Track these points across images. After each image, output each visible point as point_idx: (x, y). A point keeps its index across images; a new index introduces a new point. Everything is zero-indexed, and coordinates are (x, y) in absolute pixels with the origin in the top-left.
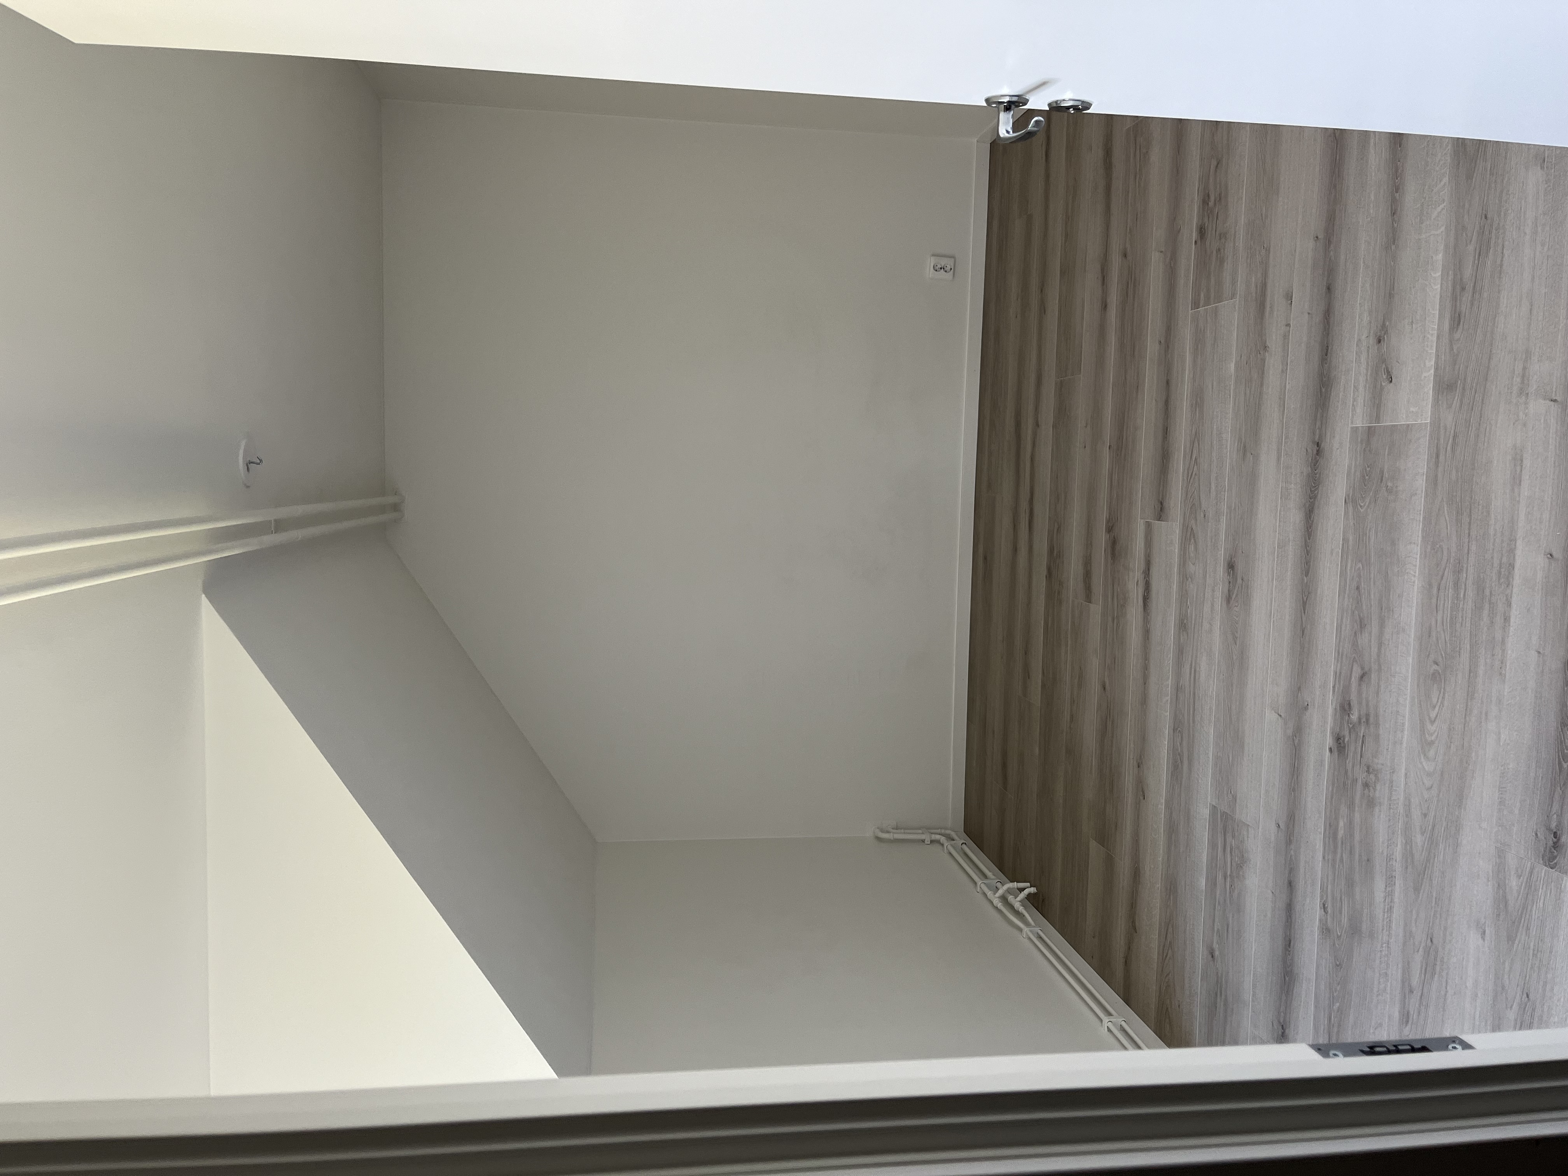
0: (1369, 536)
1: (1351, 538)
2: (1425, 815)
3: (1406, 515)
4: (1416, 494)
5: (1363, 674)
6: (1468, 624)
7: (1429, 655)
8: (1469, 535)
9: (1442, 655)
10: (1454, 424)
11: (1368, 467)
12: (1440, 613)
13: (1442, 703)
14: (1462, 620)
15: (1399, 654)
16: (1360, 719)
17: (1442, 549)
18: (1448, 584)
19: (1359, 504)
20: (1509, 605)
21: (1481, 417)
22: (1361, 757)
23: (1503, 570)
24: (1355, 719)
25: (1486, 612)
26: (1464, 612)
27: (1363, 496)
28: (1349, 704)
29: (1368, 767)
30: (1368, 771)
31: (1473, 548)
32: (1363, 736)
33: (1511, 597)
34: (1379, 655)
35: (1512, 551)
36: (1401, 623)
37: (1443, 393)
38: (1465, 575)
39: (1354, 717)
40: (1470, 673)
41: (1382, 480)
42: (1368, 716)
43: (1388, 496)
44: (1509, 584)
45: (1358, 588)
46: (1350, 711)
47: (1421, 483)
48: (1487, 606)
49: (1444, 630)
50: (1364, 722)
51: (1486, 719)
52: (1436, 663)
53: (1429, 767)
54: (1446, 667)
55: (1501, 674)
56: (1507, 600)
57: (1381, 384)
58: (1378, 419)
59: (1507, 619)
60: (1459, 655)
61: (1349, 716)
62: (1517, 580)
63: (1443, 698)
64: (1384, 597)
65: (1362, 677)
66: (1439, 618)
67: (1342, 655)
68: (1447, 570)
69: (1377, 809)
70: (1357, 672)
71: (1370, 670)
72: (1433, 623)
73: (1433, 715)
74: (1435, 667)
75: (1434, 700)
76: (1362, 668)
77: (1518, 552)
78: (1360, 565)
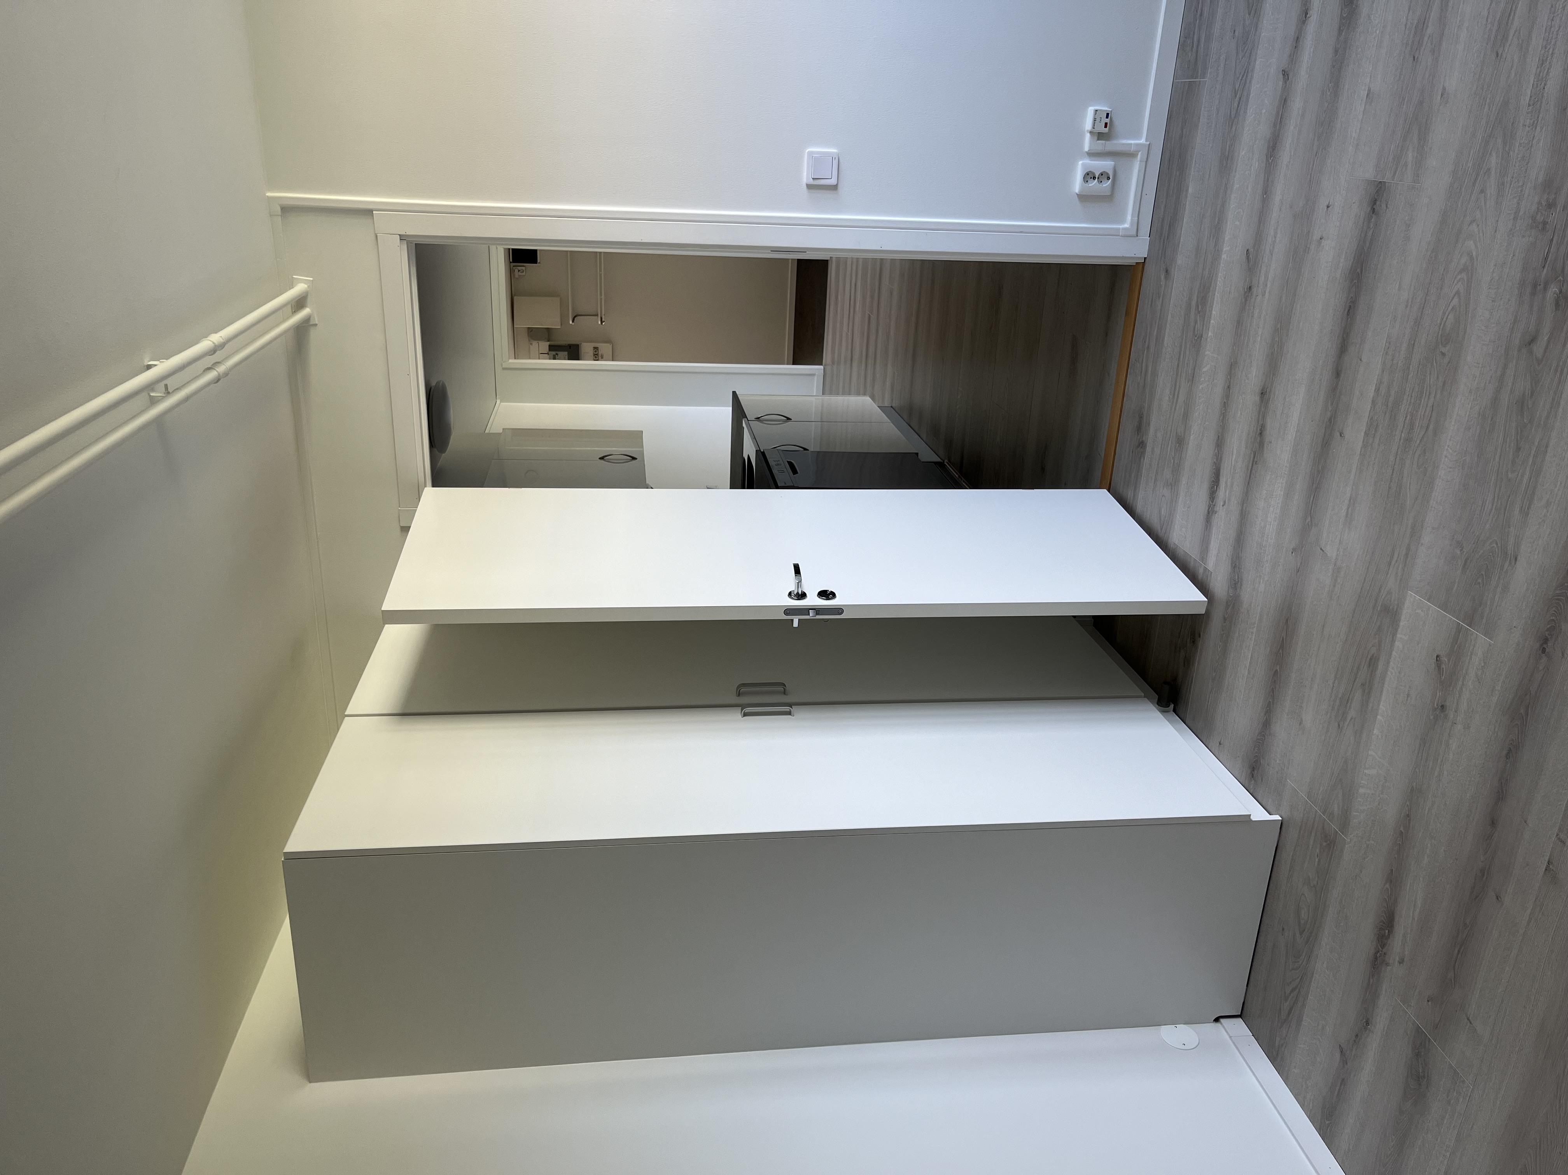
0: (1493, 505)
1: (1517, 512)
2: (1482, 191)
3: (1446, 512)
4: (1433, 528)
5: (1530, 344)
6: (1408, 389)
7: (1449, 363)
8: (1393, 470)
9: (1436, 363)
10: (1389, 576)
11: (1479, 583)
12: (1430, 404)
13: (1444, 313)
14: (1412, 394)
15: (1480, 365)
16: (1545, 288)
17: (1418, 466)
18: (1418, 430)
19: (1498, 547)
20: (1373, 402)
21: (1368, 568)
22: (1552, 240)
23: (1373, 432)
24: (1552, 286)
25: (1391, 399)
26: (1409, 401)
27: (1491, 554)
28: (1557, 305)
29: (1544, 229)
30: (1545, 223)
31: (1392, 458)
32: (1544, 267)
33: (1371, 407)
34: (1505, 367)
35: (1365, 445)
36: (1472, 399)
37: (1393, 609)
38: (1403, 435)
39: (1553, 289)
40: (1414, 344)
41: (1466, 561)
42: (1533, 293)
43: (1462, 540)
44: (1371, 419)
45: (1518, 449)
46: (1558, 297)
47: (1427, 538)
48: (1390, 404)
49: (1430, 387)
50: (1540, 285)
51: (1408, 301)
52: (1443, 354)
53: (1470, 244)
54: (1434, 349)
55: (1390, 343)
56: (1374, 407)
57: (1449, 660)
58: (1459, 629)
59: (1377, 390)
60: (1420, 362)
61: (1561, 292)
62: (1365, 420)
63: (1442, 319)
64: (1487, 430)
65: (1533, 340)
66: (1432, 399)
67: (1556, 370)
68: (1416, 445)
69: (1541, 179)
70: (1538, 349)
71: (1519, 350)
72: (1438, 396)
73: (1455, 301)
74: (1444, 350)
75: (1451, 317)
76: (1531, 352)
77: (1360, 444)
78: (1510, 475)
